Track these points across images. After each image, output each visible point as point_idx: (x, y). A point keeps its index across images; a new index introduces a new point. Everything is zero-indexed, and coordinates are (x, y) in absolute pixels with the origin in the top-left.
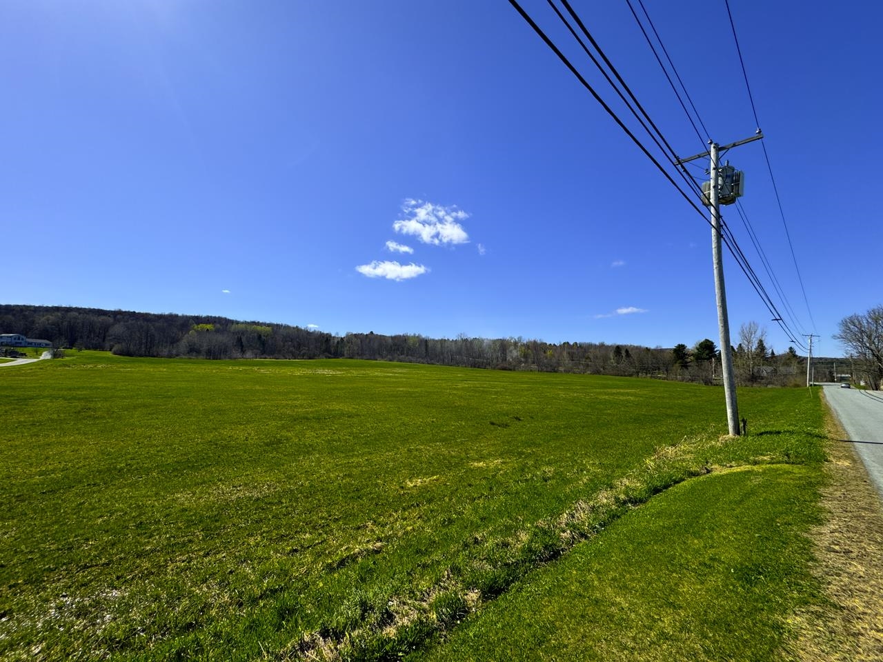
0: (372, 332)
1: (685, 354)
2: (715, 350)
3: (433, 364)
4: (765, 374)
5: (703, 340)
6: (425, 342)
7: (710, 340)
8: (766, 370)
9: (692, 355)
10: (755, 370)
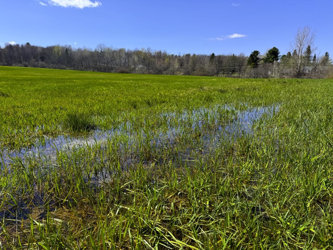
0: (28, 44)
1: (258, 59)
2: (279, 55)
3: (64, 69)
4: (307, 71)
5: (272, 48)
6: (67, 51)
7: (277, 48)
8: (308, 69)
9: (263, 59)
10: (302, 69)
